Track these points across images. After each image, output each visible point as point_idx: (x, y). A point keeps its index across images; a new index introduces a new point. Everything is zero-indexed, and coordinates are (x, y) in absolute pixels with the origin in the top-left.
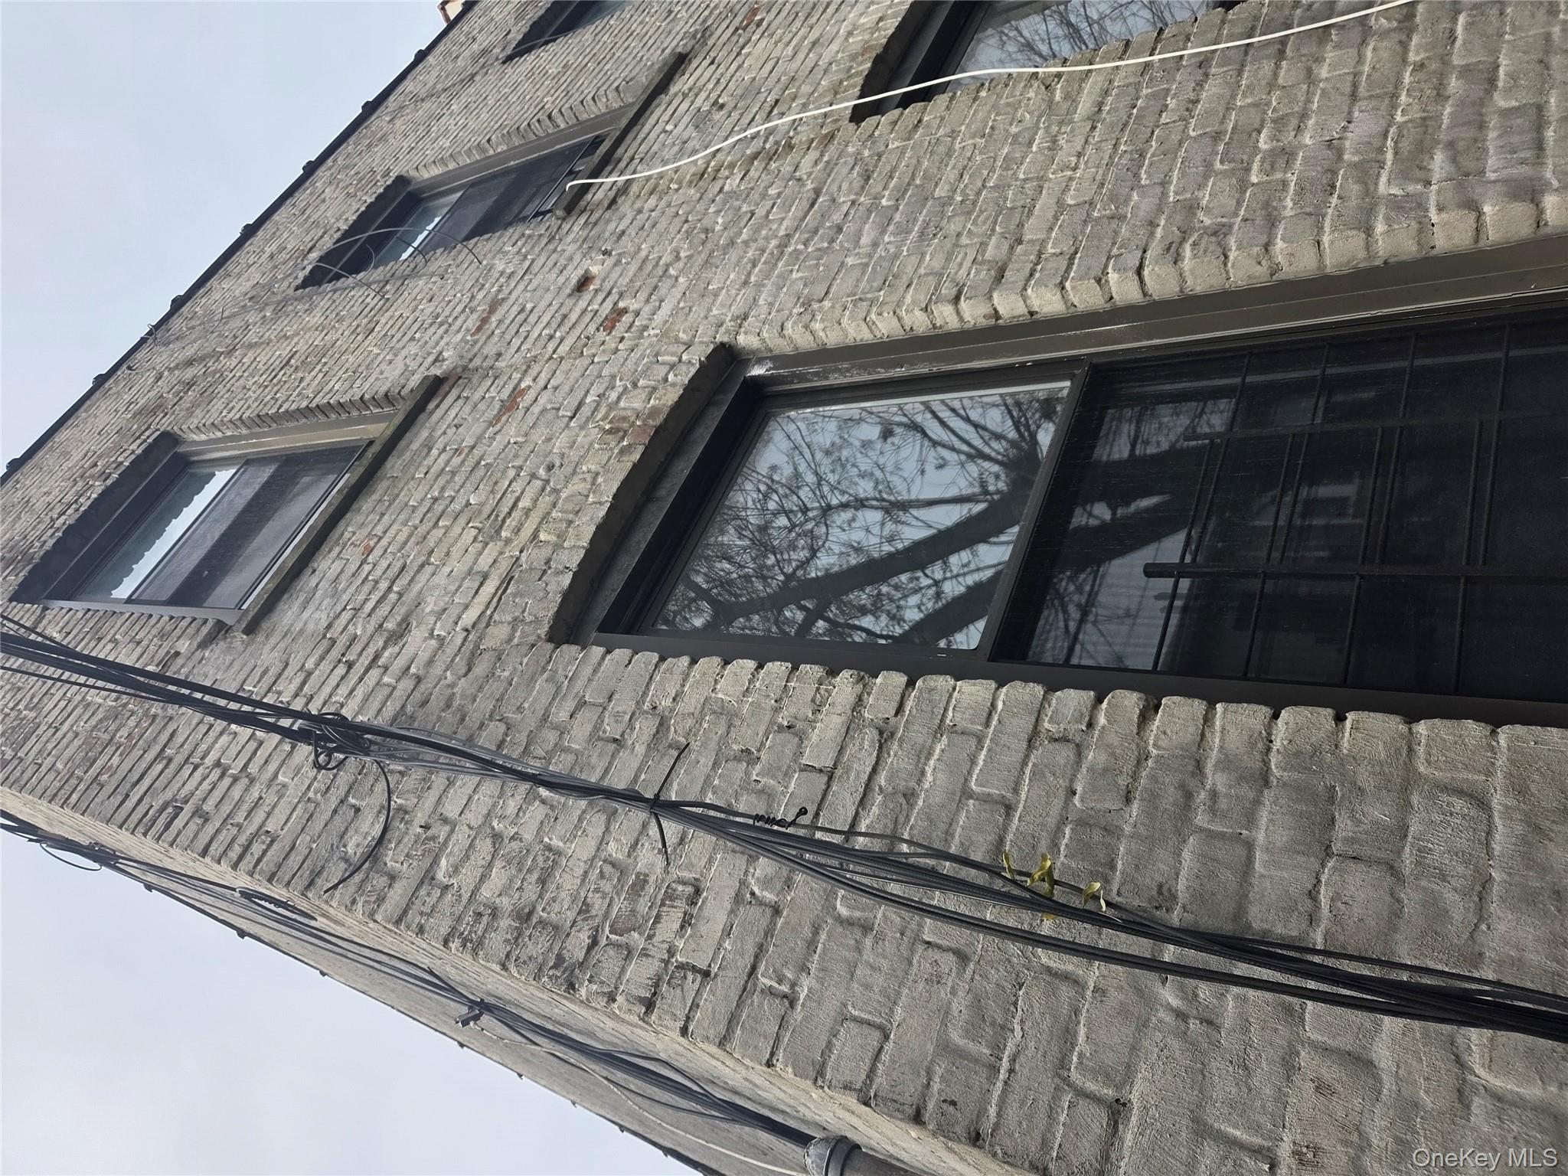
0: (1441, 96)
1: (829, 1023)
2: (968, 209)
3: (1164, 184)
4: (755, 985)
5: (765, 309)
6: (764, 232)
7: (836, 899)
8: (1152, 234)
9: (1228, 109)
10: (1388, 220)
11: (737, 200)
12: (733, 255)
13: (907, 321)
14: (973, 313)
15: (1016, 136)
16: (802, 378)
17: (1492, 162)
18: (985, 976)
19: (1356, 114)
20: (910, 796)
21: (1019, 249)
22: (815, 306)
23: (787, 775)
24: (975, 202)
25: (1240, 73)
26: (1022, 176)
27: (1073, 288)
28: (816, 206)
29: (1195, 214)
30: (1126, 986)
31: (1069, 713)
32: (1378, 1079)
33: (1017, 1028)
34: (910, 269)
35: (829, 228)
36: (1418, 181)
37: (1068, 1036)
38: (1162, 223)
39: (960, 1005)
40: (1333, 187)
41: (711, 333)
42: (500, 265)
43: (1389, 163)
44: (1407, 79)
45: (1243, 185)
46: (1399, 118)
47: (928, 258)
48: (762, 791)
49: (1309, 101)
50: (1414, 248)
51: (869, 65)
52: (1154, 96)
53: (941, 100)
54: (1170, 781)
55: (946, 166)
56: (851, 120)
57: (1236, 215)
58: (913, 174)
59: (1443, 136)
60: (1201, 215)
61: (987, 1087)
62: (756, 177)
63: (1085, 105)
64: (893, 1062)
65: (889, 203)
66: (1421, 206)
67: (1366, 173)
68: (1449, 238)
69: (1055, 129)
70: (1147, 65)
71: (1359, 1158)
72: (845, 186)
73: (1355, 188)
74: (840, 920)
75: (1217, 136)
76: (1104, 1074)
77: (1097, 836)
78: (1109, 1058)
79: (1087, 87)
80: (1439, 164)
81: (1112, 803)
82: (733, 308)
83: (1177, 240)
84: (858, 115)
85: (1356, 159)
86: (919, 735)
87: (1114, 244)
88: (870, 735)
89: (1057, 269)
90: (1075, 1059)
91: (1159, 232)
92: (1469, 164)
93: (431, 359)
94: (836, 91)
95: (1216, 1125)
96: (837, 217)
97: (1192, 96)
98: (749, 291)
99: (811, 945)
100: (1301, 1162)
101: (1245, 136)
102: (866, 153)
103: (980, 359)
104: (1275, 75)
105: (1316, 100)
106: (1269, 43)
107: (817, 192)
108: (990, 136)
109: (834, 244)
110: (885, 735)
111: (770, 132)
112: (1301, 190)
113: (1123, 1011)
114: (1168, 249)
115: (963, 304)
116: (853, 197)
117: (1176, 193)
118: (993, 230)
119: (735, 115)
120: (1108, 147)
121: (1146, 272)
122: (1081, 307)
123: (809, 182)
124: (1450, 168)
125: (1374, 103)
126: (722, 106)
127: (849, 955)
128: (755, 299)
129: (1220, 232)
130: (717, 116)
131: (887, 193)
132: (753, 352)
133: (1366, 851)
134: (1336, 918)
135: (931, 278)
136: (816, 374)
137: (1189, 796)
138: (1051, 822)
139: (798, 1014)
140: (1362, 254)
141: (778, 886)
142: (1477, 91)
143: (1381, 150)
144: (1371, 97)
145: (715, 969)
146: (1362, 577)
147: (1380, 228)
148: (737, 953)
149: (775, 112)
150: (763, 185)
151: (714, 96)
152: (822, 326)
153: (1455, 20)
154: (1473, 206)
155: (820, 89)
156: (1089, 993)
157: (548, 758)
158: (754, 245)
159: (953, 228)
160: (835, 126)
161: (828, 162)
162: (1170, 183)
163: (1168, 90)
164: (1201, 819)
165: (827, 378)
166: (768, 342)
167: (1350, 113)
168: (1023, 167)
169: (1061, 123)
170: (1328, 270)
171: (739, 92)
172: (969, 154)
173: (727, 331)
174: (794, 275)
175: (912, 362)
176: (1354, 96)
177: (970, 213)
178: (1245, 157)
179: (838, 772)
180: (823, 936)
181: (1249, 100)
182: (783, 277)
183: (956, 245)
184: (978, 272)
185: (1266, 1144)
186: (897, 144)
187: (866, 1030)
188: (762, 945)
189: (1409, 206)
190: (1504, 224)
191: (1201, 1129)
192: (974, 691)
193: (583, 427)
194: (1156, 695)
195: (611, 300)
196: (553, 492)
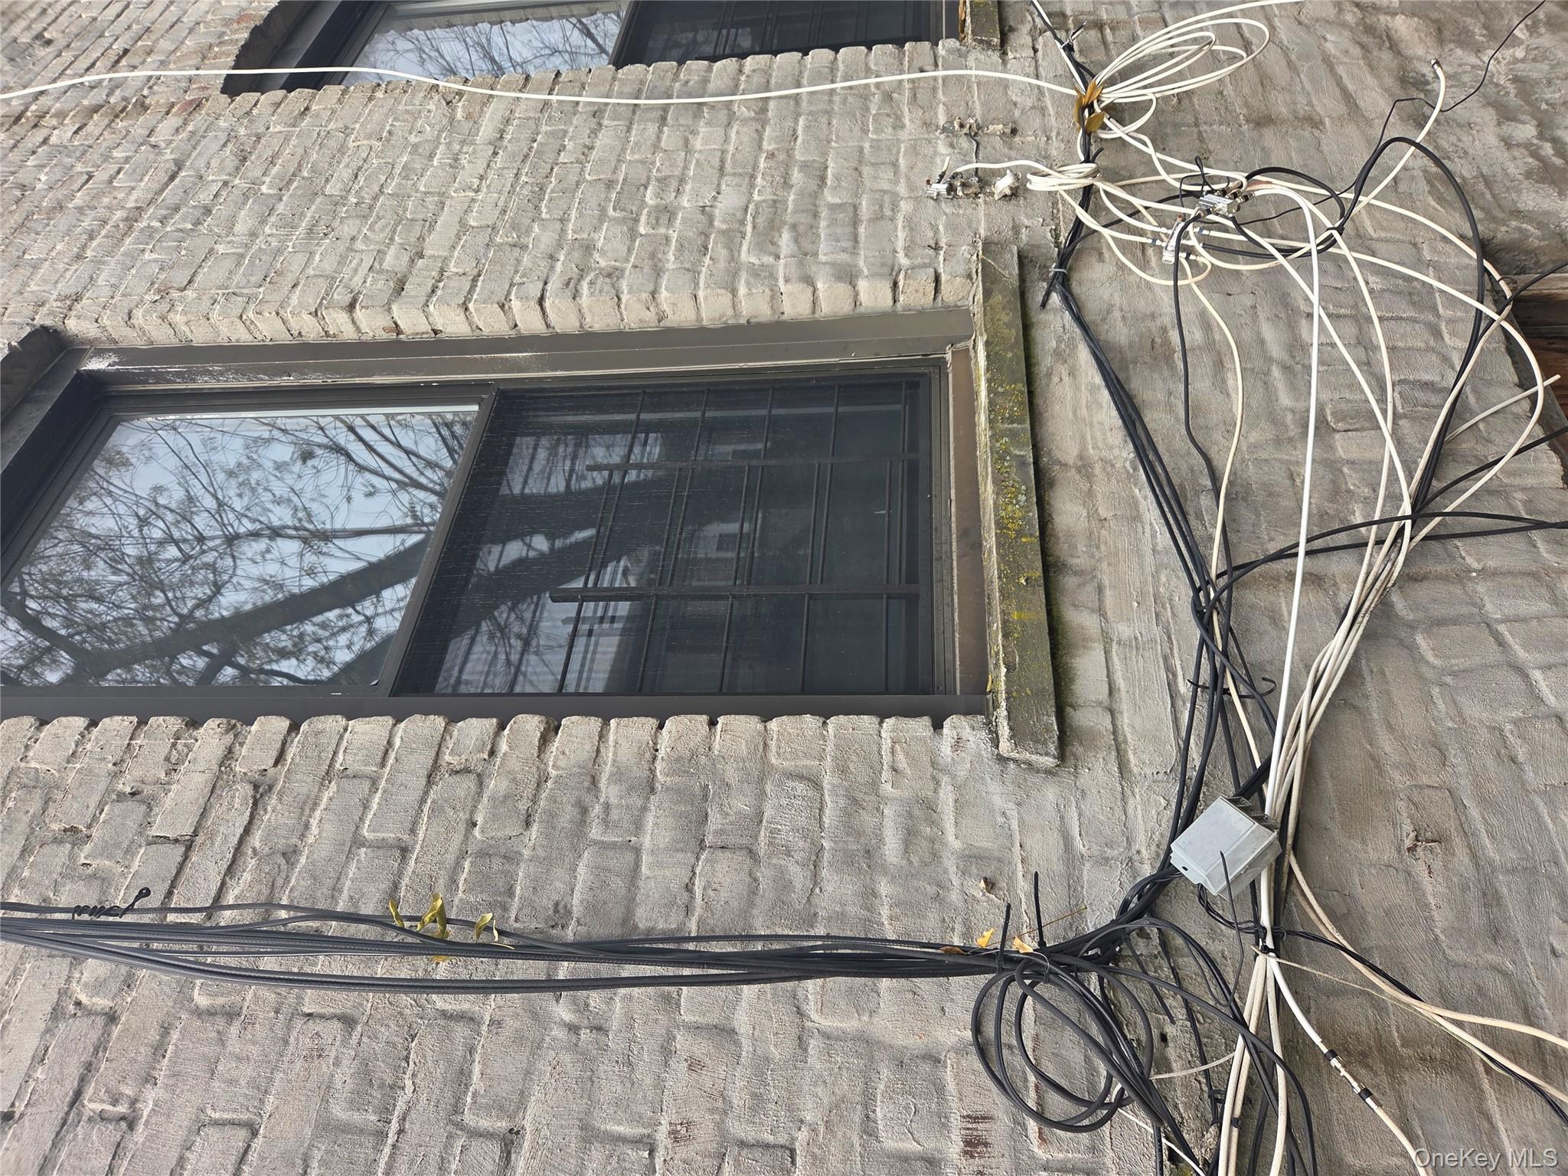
0: (786, 184)
1: (182, 1134)
2: (364, 212)
3: (563, 221)
4: (80, 1115)
5: (106, 291)
6: (106, 200)
7: (193, 988)
8: (552, 268)
9: (619, 161)
10: (748, 283)
11: (68, 156)
12: (62, 222)
13: (295, 325)
14: (371, 325)
15: (415, 146)
16: (160, 378)
17: (823, 247)
18: (374, 1037)
19: (723, 187)
20: (290, 855)
21: (420, 263)
22: (175, 294)
23: (130, 851)
24: (371, 207)
25: (629, 130)
26: (422, 189)
27: (477, 310)
28: (177, 180)
29: (591, 255)
30: (521, 1012)
31: (471, 743)
32: (738, 1044)
33: (408, 1083)
34: (296, 268)
35: (194, 207)
36: (770, 254)
37: (462, 1077)
38: (562, 258)
39: (344, 1077)
40: (706, 248)
41: (28, 311)
43: (749, 235)
44: (762, 164)
45: (633, 234)
46: (756, 197)
47: (317, 258)
48: (94, 876)
49: (686, 168)
50: (769, 312)
51: (246, 35)
52: (553, 133)
53: (332, 91)
54: (567, 800)
55: (339, 163)
56: (223, 92)
57: (627, 260)
58: (300, 165)
59: (789, 218)
60: (596, 256)
61: (372, 1157)
62: (97, 133)
63: (487, 129)
64: (262, 1159)
65: (271, 192)
66: (772, 276)
67: (732, 238)
68: (794, 306)
69: (456, 147)
70: (546, 103)
71: (723, 1121)
72: (214, 163)
73: (723, 253)
74: (199, 1013)
75: (610, 184)
76: (499, 1108)
77: (496, 864)
78: (504, 1090)
79: (489, 111)
80: (785, 239)
81: (513, 829)
82: (60, 286)
83: (575, 276)
84: (232, 87)
85: (724, 227)
86: (303, 784)
87: (516, 272)
88: (244, 790)
89: (460, 290)
90: (469, 1099)
91: (559, 266)
92: (806, 245)
94: (204, 55)
95: (603, 1127)
96: (204, 197)
97: (587, 142)
98: (83, 269)
99: (159, 1050)
100: (676, 1140)
101: (634, 189)
102: (242, 131)
103: (381, 375)
104: (659, 138)
105: (692, 168)
106: (652, 108)
107: (179, 165)
108: (388, 141)
109: (200, 227)
110: (261, 789)
111: (115, 85)
112: (681, 247)
113: (519, 1039)
114: (568, 284)
115: (359, 313)
116: (225, 177)
117: (574, 232)
118: (392, 239)
119: (67, 56)
120: (510, 175)
121: (547, 304)
122: (487, 332)
123: (168, 151)
124: (793, 247)
125: (737, 180)
126: (49, 42)
127: (210, 1051)
128: (91, 278)
129: (613, 275)
130: (41, 52)
131: (267, 180)
132: (91, 342)
133: (732, 840)
134: (708, 905)
135: (321, 280)
136: (178, 374)
137: (584, 811)
138: (450, 858)
139: (140, 1134)
140: (730, 312)
141: (114, 987)
142: (813, 185)
143: (742, 222)
144: (735, 174)
145: (20, 1108)
146: (734, 597)
147: (742, 290)
148: (53, 1082)
149: (124, 62)
150: (105, 144)
151: (37, 27)
152: (184, 319)
153: (796, 121)
154: (809, 281)
155: (184, 49)
156: (484, 1028)
158: (92, 214)
159: (347, 229)
160: (202, 94)
161: (193, 133)
162: (568, 220)
163: (565, 132)
164: (595, 832)
165: (194, 381)
166: (110, 330)
167: (719, 185)
168: (424, 180)
169: (463, 142)
170: (705, 323)
171: (74, 29)
172: (364, 155)
173: (51, 313)
174: (147, 256)
175: (301, 371)
176: (722, 169)
177: (365, 217)
178: (634, 209)
179: (199, 840)
180: (175, 1035)
181: (637, 157)
182: (133, 256)
183: (350, 249)
184: (375, 281)
185: (646, 1132)
186: (279, 128)
187: (228, 1131)
188: (90, 1064)
189: (764, 275)
190: (832, 300)
191: (589, 1134)
192: (369, 730)
194: (556, 716)
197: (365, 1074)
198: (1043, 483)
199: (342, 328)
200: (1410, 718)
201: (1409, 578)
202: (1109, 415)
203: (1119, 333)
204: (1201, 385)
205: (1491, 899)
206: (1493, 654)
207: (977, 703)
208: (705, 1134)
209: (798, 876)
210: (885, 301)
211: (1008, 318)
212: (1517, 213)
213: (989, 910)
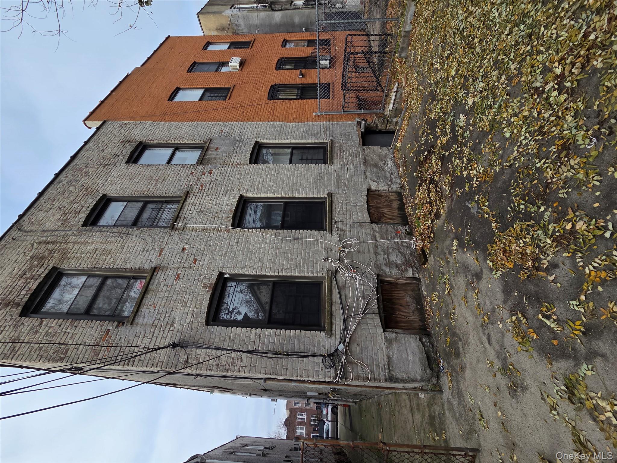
0: (306, 256)
1: (260, 368)
4: (251, 366)
7: (258, 357)
9: (285, 249)
14: (258, 273)
16: (233, 277)
17: (310, 267)
19: (298, 255)
20: (264, 343)
21: (263, 265)
25: (286, 243)
29: (283, 266)
31: (278, 332)
32: (304, 362)
35: (233, 252)
42: (157, 238)
43: (301, 264)
44: (303, 252)
54: (288, 338)
59: (306, 262)
62: (216, 235)
63: (268, 241)
67: (299, 265)
72: (234, 244)
73: (298, 267)
74: (259, 359)
75: (285, 253)
77: (282, 346)
80: (306, 266)
81: (283, 341)
82: (220, 265)
83: (282, 269)
85: (298, 263)
86: (264, 336)
87: (275, 268)
89: (269, 270)
90: (283, 366)
91: (280, 267)
92: (308, 267)
93: (149, 261)
94: (227, 219)
96: (234, 250)
98: (222, 262)
101: (288, 254)
104: (290, 245)
105: (294, 252)
110: (260, 336)
112: (294, 265)
113: (286, 362)
114: (281, 271)
117: (281, 262)
121: (279, 274)
126: (202, 212)
127: (261, 362)
128: (224, 264)
129: (286, 269)
133: (303, 343)
134: (301, 350)
135: (252, 267)
136: (235, 277)
137: (290, 339)
139: (257, 368)
140: (300, 275)
142: (309, 257)
144: (299, 253)
145: (246, 366)
148: (248, 363)
152: (237, 272)
153: (306, 244)
154: (308, 272)
156: (283, 361)
157: (213, 344)
161: (230, 237)
162: (280, 259)
163: (278, 243)
164: (291, 342)
166: (228, 272)
170: (297, 276)
179: (255, 341)
182: (228, 260)
186: (241, 237)
187: (264, 368)
188: (251, 362)
189: (303, 271)
190: (311, 275)
191: (293, 369)
192: (269, 330)
193: (197, 285)
194: (286, 329)
195: (193, 256)
196: (196, 298)
197: (274, 363)
198: (331, 304)
199: (255, 273)
200: (359, 333)
201: (362, 318)
202: (338, 296)
203: (340, 284)
204: (347, 292)
205: (362, 350)
206: (367, 327)
207: (324, 330)
208: (302, 369)
209: (309, 347)
210: (316, 275)
211: (329, 282)
212: (382, 270)
213: (324, 351)
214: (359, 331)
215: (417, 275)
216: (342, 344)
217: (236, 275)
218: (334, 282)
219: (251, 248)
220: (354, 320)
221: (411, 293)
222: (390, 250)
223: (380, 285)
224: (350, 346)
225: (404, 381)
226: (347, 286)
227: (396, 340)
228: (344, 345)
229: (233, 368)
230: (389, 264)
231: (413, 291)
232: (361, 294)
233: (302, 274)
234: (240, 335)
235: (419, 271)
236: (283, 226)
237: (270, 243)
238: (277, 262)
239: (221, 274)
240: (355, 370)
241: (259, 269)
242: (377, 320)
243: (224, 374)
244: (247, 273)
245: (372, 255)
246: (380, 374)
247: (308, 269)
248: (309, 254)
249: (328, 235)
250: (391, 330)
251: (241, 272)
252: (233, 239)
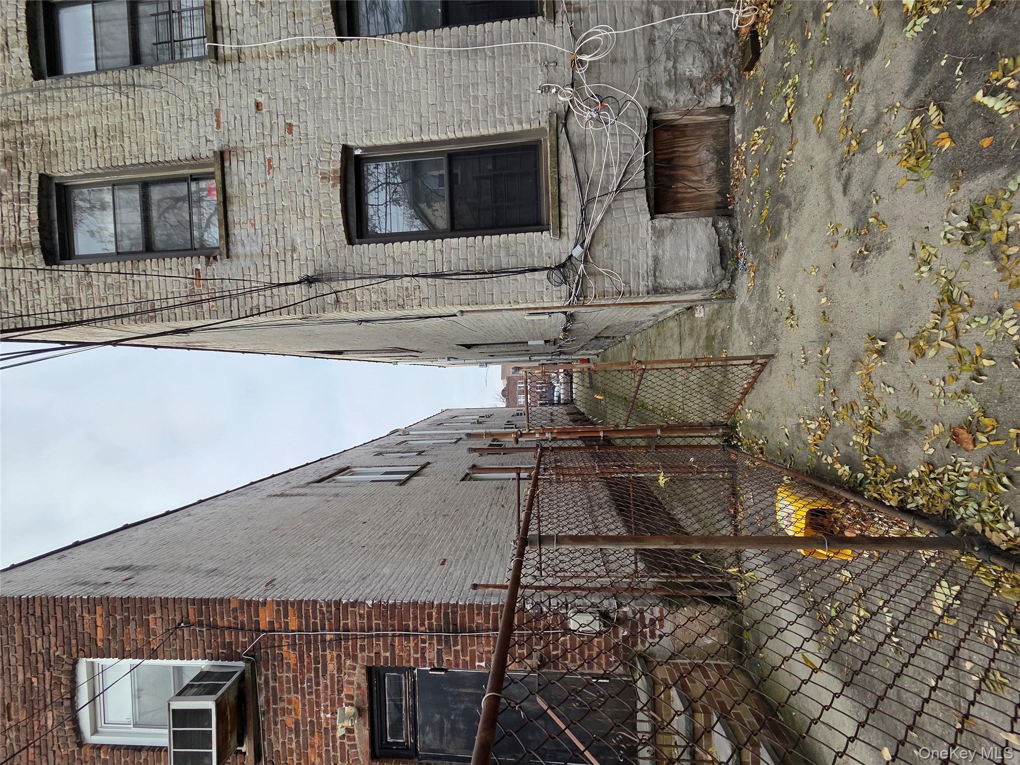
0: (503, 86)
4: (437, 297)
9: (460, 76)
10: (499, 124)
14: (417, 139)
15: (405, 69)
16: (371, 154)
17: (514, 111)
18: (471, 285)
20: (450, 261)
25: (460, 62)
30: (490, 280)
31: (471, 241)
32: (518, 281)
33: (478, 290)
34: (394, 122)
36: (502, 114)
37: (484, 289)
38: (456, 118)
39: (470, 290)
40: (488, 111)
42: (197, 88)
43: (497, 108)
44: (496, 78)
46: (497, 92)
49: (477, 79)
50: (504, 131)
55: (387, 77)
57: (471, 117)
59: (505, 100)
60: (463, 116)
67: (493, 109)
68: (509, 129)
69: (416, 69)
73: (492, 114)
74: (447, 284)
75: (460, 87)
76: (490, 291)
77: (481, 261)
80: (505, 109)
81: (482, 254)
83: (460, 124)
85: (491, 104)
87: (446, 122)
88: (439, 251)
90: (486, 291)
91: (456, 121)
92: (510, 111)
93: (204, 140)
97: (450, 67)
101: (467, 89)
104: (469, 68)
105: (479, 79)
108: (397, 67)
110: (442, 252)
112: (482, 111)
113: (491, 284)
114: (459, 126)
121: (456, 133)
124: (507, 111)
125: (491, 84)
127: (451, 288)
129: (468, 123)
133: (513, 254)
134: (512, 264)
136: (376, 154)
137: (491, 251)
138: (474, 260)
140: (495, 131)
141: (434, 282)
142: (510, 87)
143: (495, 102)
144: (490, 82)
145: (429, 297)
147: (498, 126)
148: (432, 293)
153: (503, 58)
154: (512, 122)
156: (486, 283)
157: (369, 271)
159: (400, 106)
164: (494, 254)
167: (487, 86)
170: (490, 134)
172: (393, 74)
176: (487, 79)
178: (469, 97)
179: (436, 261)
180: (445, 287)
181: (464, 74)
188: (435, 291)
189: (502, 122)
190: (517, 128)
191: (502, 293)
192: (455, 240)
193: (310, 176)
194: (483, 236)
195: (281, 118)
196: (316, 200)
198: (559, 183)
199: (410, 140)
200: (609, 227)
201: (615, 200)
202: (571, 164)
203: (575, 140)
204: (589, 155)
205: (612, 253)
206: (623, 214)
207: (548, 230)
208: (516, 291)
209: (524, 259)
210: (529, 128)
211: (554, 138)
212: (659, 97)
213: (549, 261)
214: (608, 222)
215: (728, 100)
216: (578, 246)
217: (375, 148)
218: (563, 137)
219: (390, 83)
220: (600, 205)
221: (710, 142)
222: (681, 48)
223: (652, 130)
224: (592, 248)
225: (676, 291)
226: (588, 141)
227: (671, 229)
228: (582, 246)
229: (410, 302)
230: (674, 82)
231: (714, 137)
232: (615, 155)
233: (500, 130)
234: (409, 254)
235: (734, 89)
236: (448, 21)
237: (425, 67)
238: (448, 108)
239: (346, 150)
240: (600, 284)
241: (415, 129)
242: (641, 200)
243: (399, 313)
244: (394, 141)
245: (642, 64)
246: (639, 285)
247: (511, 115)
248: (509, 80)
249: (548, 27)
250: (664, 215)
251: (385, 142)
252: (347, 68)
